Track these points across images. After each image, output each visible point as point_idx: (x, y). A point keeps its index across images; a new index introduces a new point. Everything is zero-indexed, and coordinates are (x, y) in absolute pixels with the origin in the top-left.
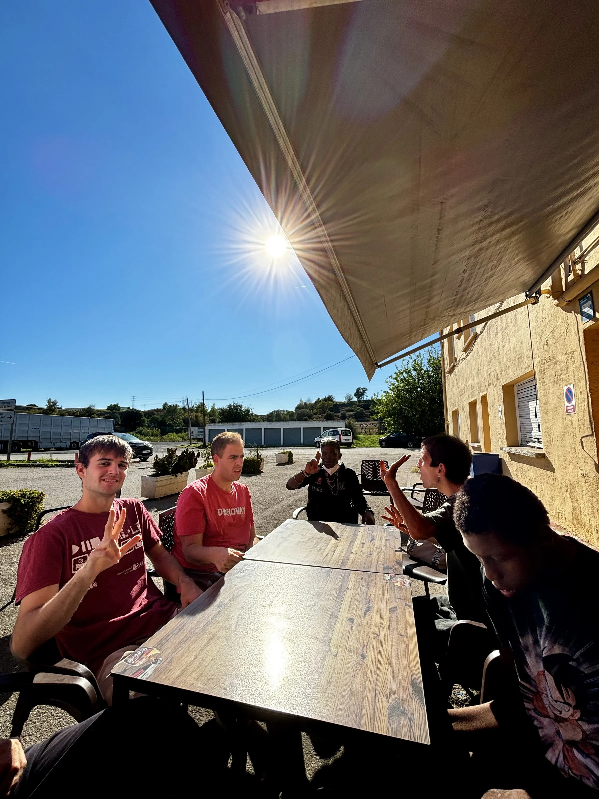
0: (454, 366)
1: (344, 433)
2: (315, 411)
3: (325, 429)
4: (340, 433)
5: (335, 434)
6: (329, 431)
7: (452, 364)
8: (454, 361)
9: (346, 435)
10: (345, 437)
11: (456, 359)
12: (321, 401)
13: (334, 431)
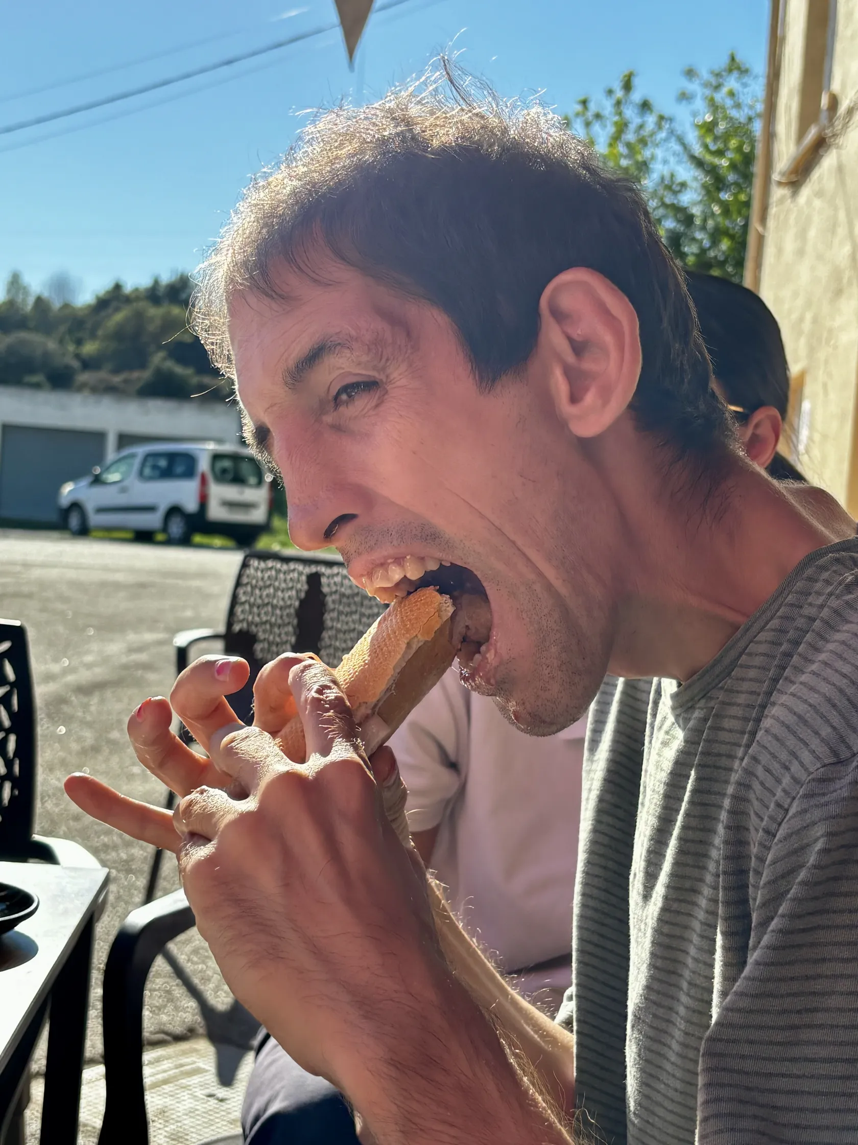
0: (820, 146)
1: (224, 471)
2: (90, 348)
3: (125, 440)
4: (204, 465)
5: (179, 469)
6: (149, 456)
7: (812, 133)
8: (824, 118)
9: (238, 479)
10: (231, 492)
11: (834, 102)
12: (128, 300)
13: (172, 457)
